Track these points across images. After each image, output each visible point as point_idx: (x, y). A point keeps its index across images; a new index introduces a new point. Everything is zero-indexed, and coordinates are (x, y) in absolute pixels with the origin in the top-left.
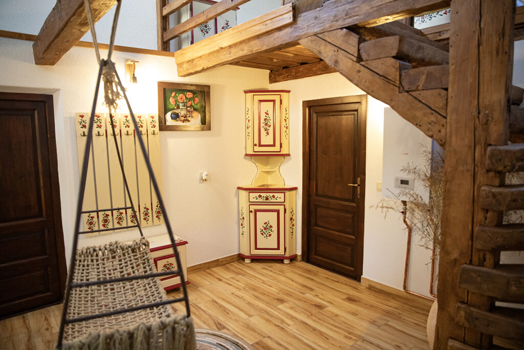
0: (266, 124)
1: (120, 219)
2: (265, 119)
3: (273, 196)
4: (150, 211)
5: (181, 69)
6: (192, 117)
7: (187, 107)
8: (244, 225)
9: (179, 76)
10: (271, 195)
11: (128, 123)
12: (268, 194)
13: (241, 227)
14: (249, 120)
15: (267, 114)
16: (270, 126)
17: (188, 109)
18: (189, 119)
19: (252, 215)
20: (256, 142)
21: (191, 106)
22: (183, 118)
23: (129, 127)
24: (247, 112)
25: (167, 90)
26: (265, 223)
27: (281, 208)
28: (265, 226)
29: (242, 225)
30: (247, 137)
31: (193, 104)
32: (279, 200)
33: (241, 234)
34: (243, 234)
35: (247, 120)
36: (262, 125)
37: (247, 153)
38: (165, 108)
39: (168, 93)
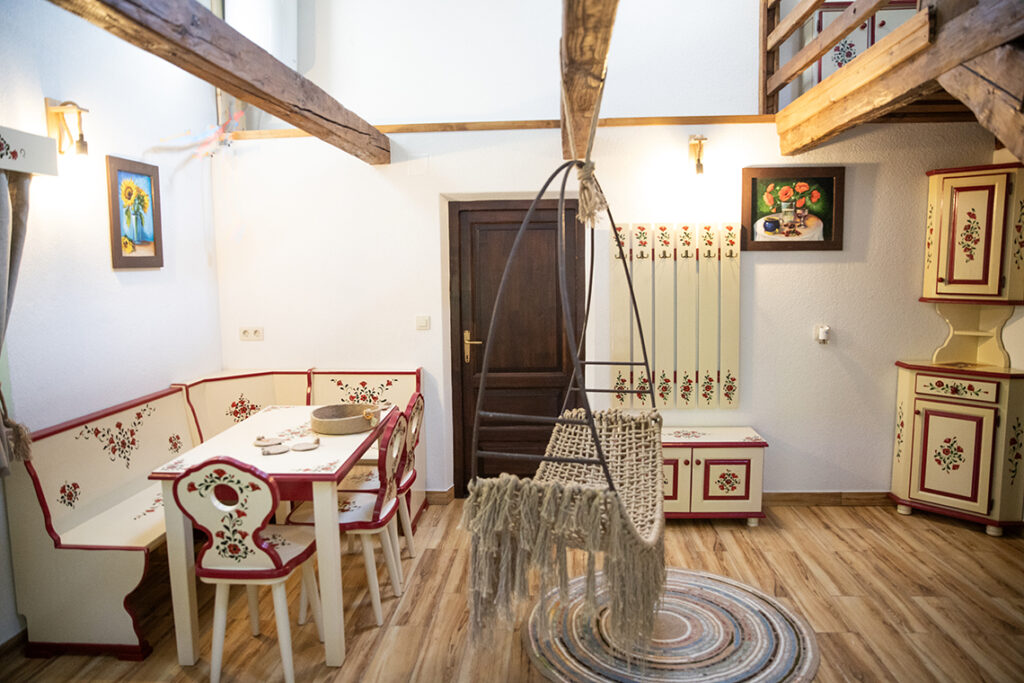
0: (969, 238)
2: (967, 228)
3: (971, 388)
4: (714, 383)
5: (785, 142)
6: (805, 226)
7: (796, 208)
8: (902, 438)
9: (783, 155)
10: (966, 384)
11: (687, 239)
12: (958, 382)
13: (897, 440)
14: (932, 230)
15: (971, 215)
16: (976, 241)
17: (799, 211)
18: (798, 229)
19: (919, 420)
20: (943, 274)
21: (804, 207)
22: (787, 229)
23: (689, 244)
24: (929, 214)
25: (758, 181)
26: (948, 441)
27: (988, 417)
28: (946, 445)
29: (899, 437)
30: (927, 264)
31: (809, 203)
32: (982, 397)
33: (896, 454)
34: (898, 455)
35: (928, 231)
36: (959, 238)
37: (924, 296)
38: (753, 212)
39: (760, 187)
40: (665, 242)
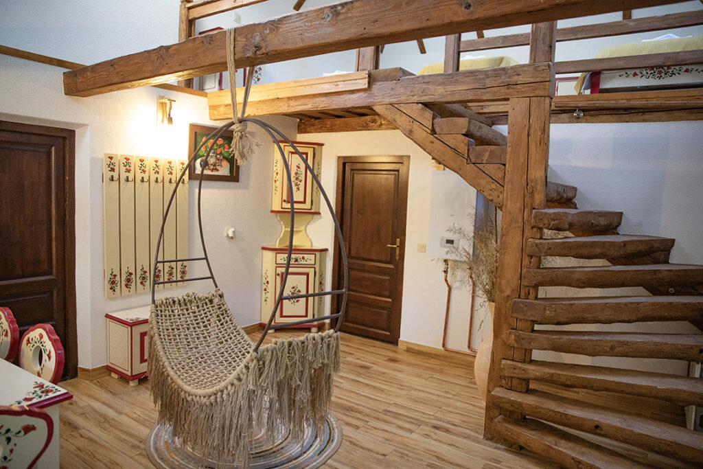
0: (297, 179)
1: (144, 278)
2: (296, 174)
3: (303, 258)
4: (174, 271)
5: (216, 112)
6: (221, 166)
7: (217, 154)
8: (268, 291)
9: (211, 119)
10: (301, 256)
11: (157, 169)
12: (297, 256)
13: (264, 292)
14: (277, 173)
15: (298, 167)
16: (301, 181)
17: (218, 156)
18: (218, 167)
19: (279, 279)
20: (285, 198)
21: (221, 154)
22: (212, 167)
23: (158, 173)
24: (275, 164)
25: (198, 134)
26: (293, 288)
27: (311, 271)
28: (292, 290)
29: (265, 290)
30: (274, 192)
31: (223, 152)
32: (309, 262)
33: (263, 300)
34: (266, 300)
35: (275, 173)
36: (293, 179)
37: (273, 209)
38: (195, 155)
39: (199, 137)
40: (143, 170)
